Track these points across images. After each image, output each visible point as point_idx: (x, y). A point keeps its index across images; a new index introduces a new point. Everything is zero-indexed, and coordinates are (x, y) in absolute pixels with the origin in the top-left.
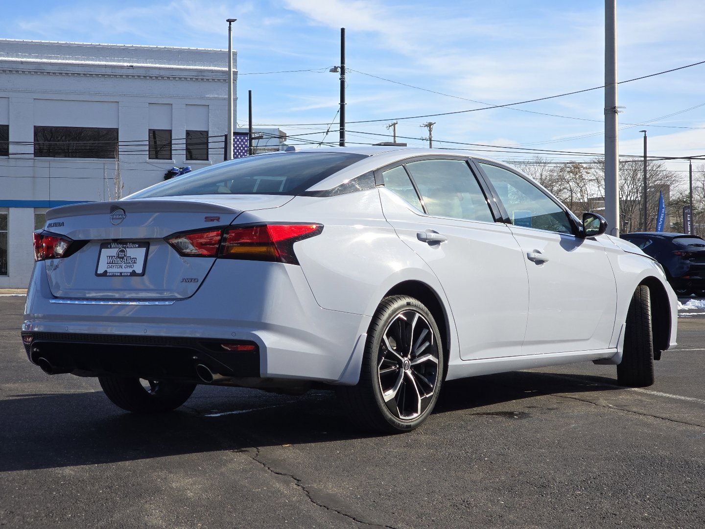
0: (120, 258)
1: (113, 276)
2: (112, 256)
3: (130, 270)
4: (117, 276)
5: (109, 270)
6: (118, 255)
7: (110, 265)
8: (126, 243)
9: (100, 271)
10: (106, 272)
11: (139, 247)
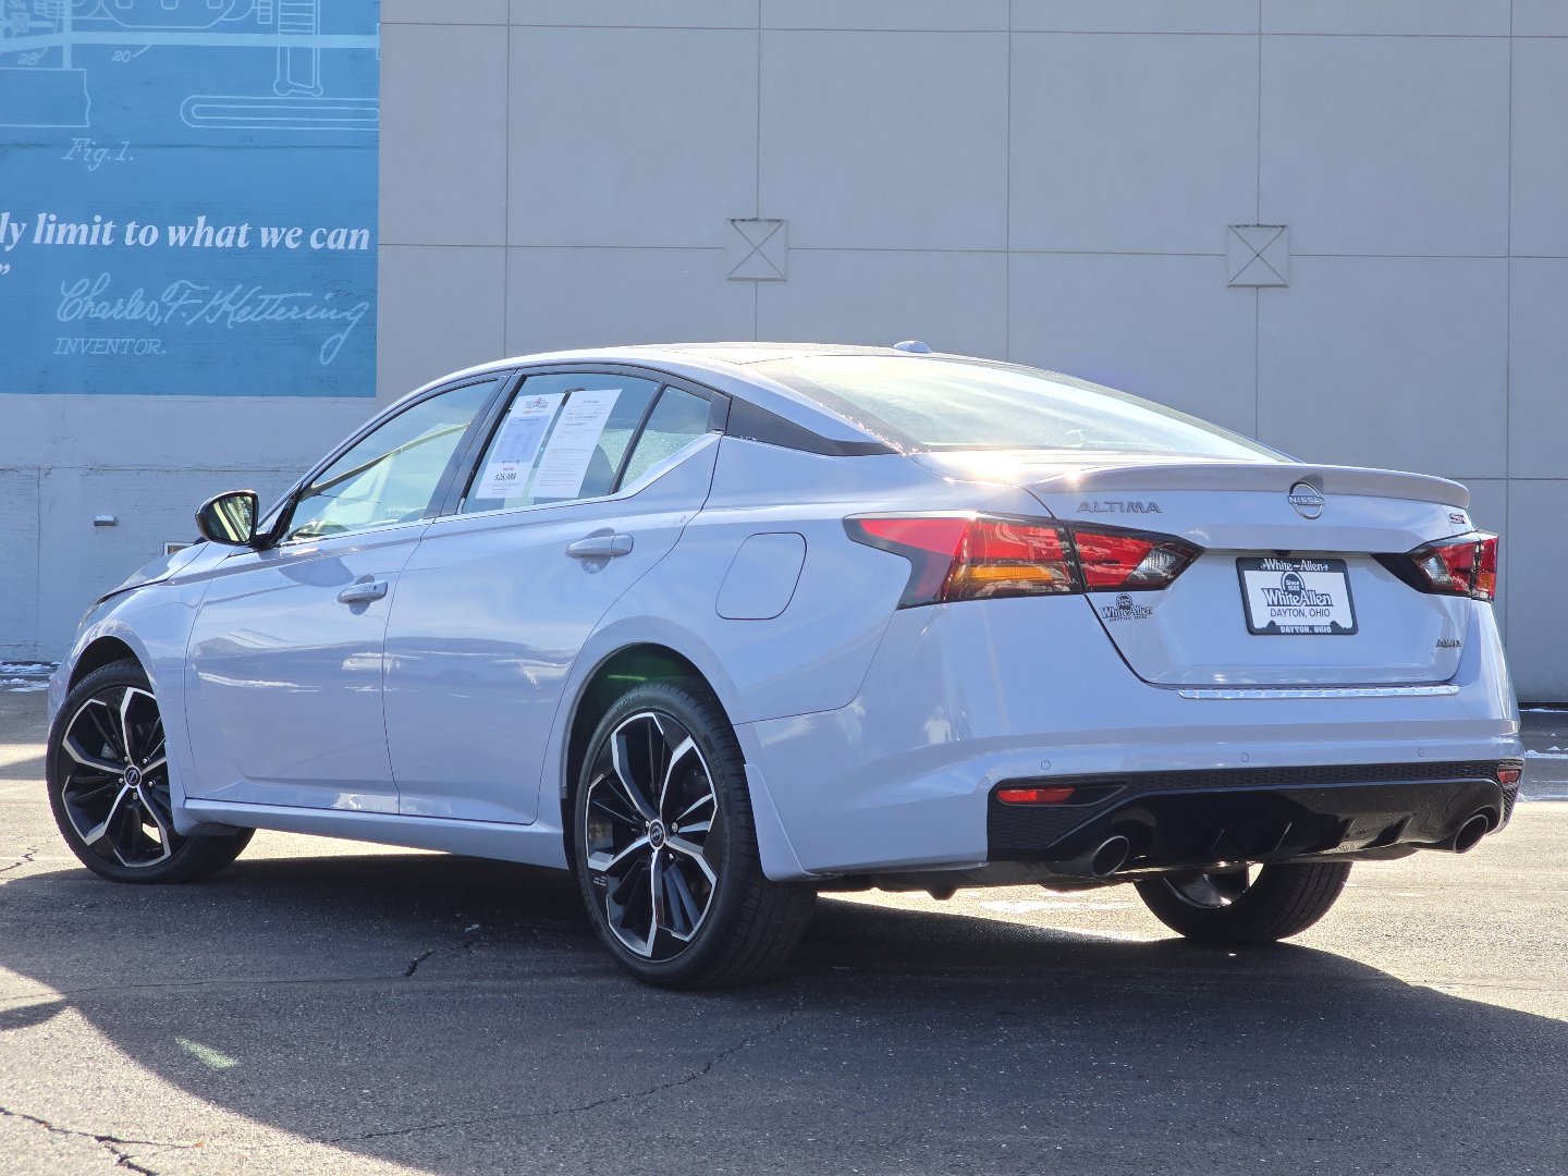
0: (1294, 593)
1: (1295, 633)
2: (1274, 590)
3: (1326, 621)
4: (1304, 634)
5: (1279, 621)
6: (1286, 586)
7: (1276, 608)
8: (1298, 561)
9: (1260, 622)
10: (1272, 623)
11: (1329, 571)
